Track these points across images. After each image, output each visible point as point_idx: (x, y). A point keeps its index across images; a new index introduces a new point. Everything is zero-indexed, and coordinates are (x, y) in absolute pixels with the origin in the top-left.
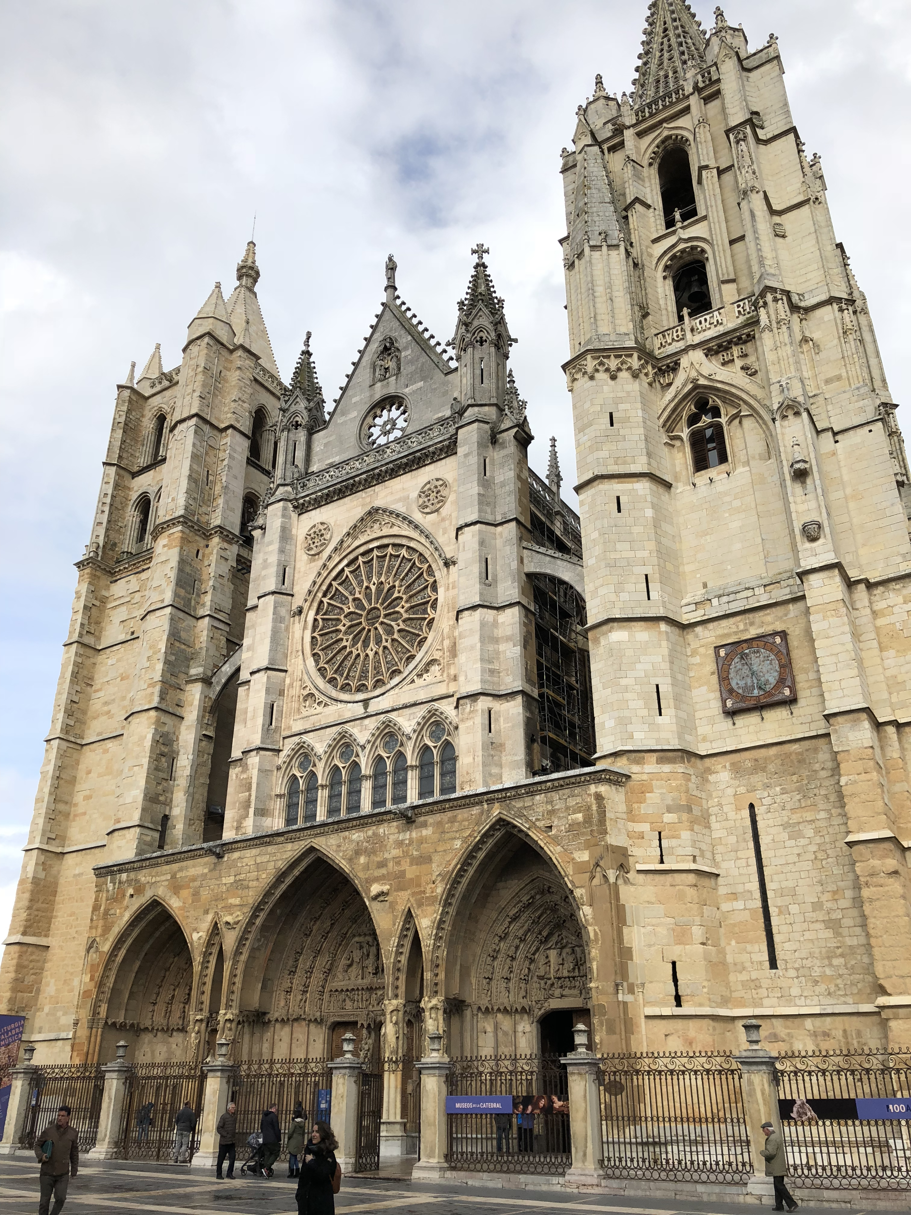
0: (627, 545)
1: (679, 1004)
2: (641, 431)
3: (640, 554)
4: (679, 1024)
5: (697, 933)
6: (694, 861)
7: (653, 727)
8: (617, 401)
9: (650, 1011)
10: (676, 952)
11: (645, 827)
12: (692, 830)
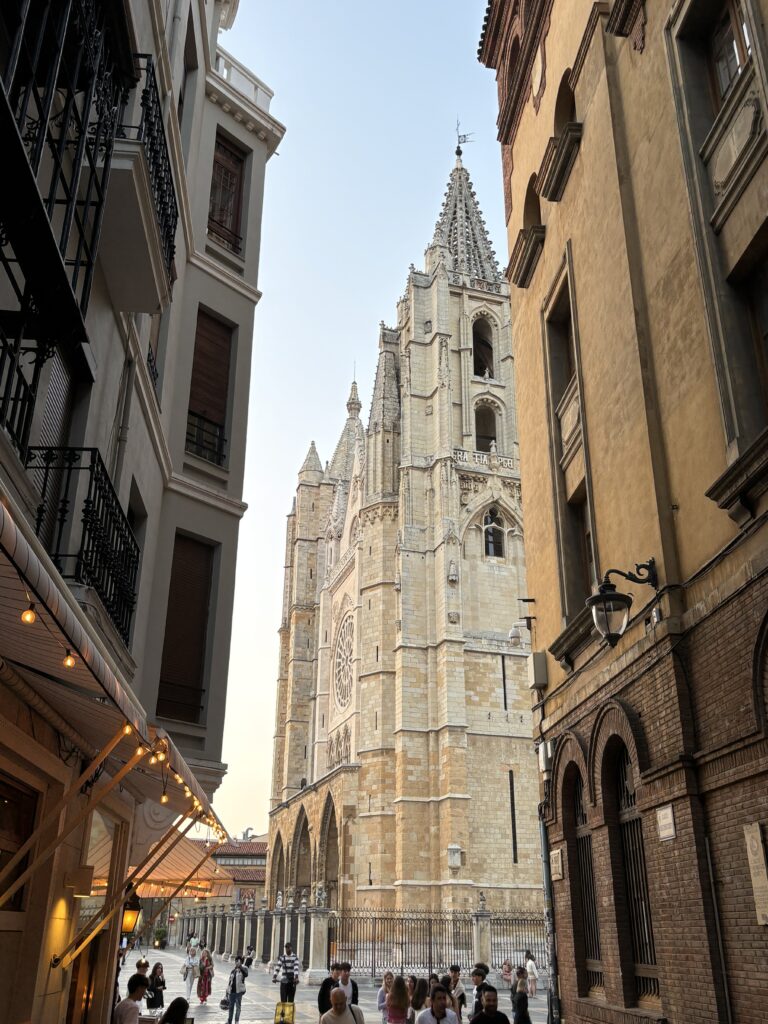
0: (371, 630)
1: (371, 884)
2: (381, 556)
3: (377, 634)
4: (369, 895)
5: (379, 847)
6: (383, 809)
7: (373, 737)
8: (374, 538)
9: (359, 888)
10: (371, 858)
11: (364, 793)
12: (383, 792)
